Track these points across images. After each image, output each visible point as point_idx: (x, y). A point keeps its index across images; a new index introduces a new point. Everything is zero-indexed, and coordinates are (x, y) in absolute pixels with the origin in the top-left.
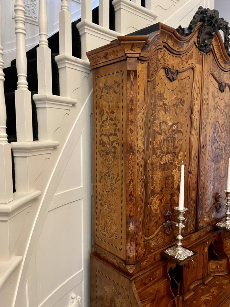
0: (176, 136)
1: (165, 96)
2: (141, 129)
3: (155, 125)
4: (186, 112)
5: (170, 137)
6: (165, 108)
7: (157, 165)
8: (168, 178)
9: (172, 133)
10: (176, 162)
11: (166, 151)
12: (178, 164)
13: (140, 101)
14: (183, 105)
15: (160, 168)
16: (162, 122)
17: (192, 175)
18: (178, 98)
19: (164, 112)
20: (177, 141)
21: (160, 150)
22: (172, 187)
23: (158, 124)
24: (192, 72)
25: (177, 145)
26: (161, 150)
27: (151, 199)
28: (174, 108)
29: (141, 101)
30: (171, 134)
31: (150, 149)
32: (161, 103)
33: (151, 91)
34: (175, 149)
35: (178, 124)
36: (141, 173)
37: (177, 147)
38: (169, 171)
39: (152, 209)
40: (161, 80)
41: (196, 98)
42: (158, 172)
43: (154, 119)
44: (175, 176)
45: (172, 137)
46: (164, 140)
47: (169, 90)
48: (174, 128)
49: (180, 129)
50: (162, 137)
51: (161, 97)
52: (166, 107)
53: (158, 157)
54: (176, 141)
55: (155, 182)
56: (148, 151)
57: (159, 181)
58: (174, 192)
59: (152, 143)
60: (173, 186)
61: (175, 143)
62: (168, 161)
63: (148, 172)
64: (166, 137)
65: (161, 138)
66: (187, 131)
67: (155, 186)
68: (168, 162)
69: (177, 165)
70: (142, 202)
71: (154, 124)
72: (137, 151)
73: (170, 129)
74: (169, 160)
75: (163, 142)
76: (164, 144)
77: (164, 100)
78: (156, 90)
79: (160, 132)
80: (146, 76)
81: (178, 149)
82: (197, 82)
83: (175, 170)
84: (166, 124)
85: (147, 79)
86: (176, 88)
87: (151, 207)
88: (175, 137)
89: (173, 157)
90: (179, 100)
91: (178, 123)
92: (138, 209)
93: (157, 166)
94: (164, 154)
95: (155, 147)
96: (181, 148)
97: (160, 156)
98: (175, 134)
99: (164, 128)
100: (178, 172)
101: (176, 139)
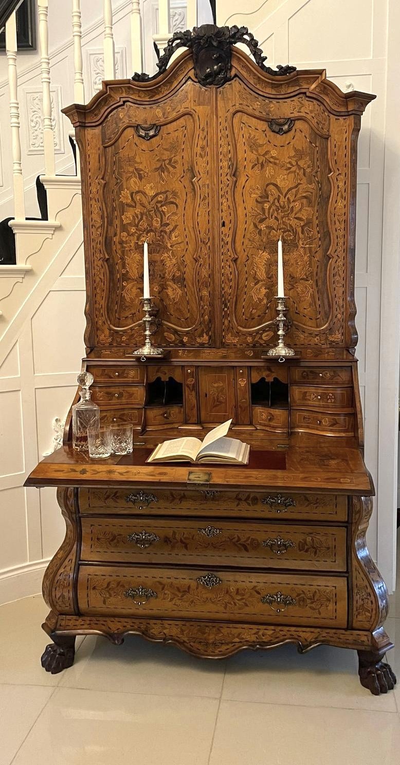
0: (164, 209)
1: (138, 160)
2: (96, 202)
3: (122, 196)
4: (182, 176)
5: (152, 211)
6: (139, 174)
7: (131, 244)
8: (153, 264)
9: (157, 206)
10: (167, 243)
11: (147, 228)
12: (171, 246)
13: (92, 171)
14: (175, 167)
15: (136, 250)
16: (135, 191)
17: (200, 263)
18: (165, 159)
19: (138, 178)
20: (167, 216)
21: (134, 226)
22: (162, 276)
23: (129, 195)
24: (189, 119)
25: (168, 222)
26: (138, 227)
27: (123, 285)
28: (157, 172)
29: (94, 170)
30: (155, 207)
31: (117, 225)
32: (131, 169)
33: (111, 157)
34: (164, 226)
35: (168, 193)
36: (100, 250)
37: (168, 224)
38: (155, 254)
39: (124, 296)
40: (128, 141)
41: (200, 154)
42: (133, 254)
43: (121, 189)
44: (167, 262)
45: (157, 210)
46: (142, 214)
47: (144, 151)
48: (159, 199)
49: (172, 200)
50: (138, 210)
51: (130, 161)
52: (142, 172)
53: (133, 235)
54: (165, 216)
55: (128, 264)
56: (112, 227)
57: (135, 265)
58: (166, 282)
59: (119, 219)
60: (164, 275)
61: (164, 219)
62: (152, 241)
63: (115, 252)
64: (145, 211)
65: (136, 211)
66: (186, 202)
67: (128, 270)
68: (151, 243)
69: (170, 248)
70: (103, 284)
71: (120, 196)
72: (92, 226)
73: (151, 201)
74: (154, 240)
75: (140, 217)
76: (142, 219)
77: (136, 165)
78: (121, 155)
79: (134, 205)
80: (101, 143)
81: (170, 227)
82: (201, 132)
83: (166, 255)
84: (144, 194)
85: (102, 145)
86: (157, 147)
87: (122, 294)
88: (162, 211)
89: (161, 237)
90: (167, 162)
91: (168, 191)
92: (98, 290)
93: (131, 246)
94: (143, 232)
95: (125, 222)
96: (176, 226)
97: (136, 235)
98: (161, 206)
99: (139, 200)
100: (171, 257)
101: (166, 213)
